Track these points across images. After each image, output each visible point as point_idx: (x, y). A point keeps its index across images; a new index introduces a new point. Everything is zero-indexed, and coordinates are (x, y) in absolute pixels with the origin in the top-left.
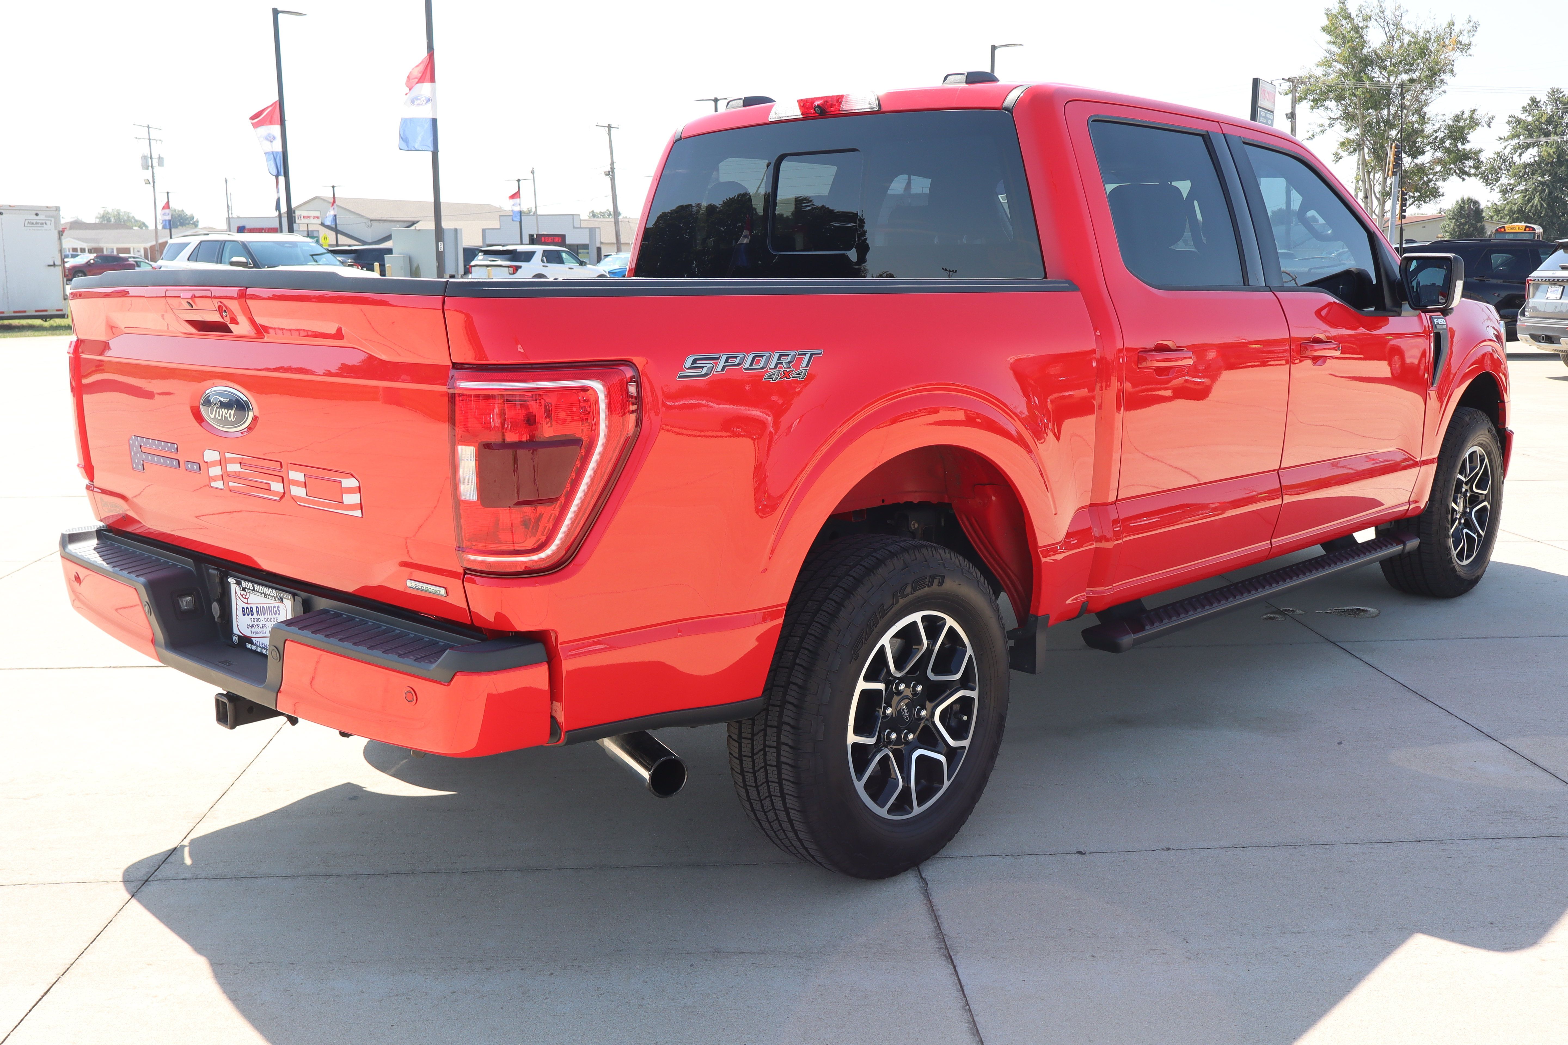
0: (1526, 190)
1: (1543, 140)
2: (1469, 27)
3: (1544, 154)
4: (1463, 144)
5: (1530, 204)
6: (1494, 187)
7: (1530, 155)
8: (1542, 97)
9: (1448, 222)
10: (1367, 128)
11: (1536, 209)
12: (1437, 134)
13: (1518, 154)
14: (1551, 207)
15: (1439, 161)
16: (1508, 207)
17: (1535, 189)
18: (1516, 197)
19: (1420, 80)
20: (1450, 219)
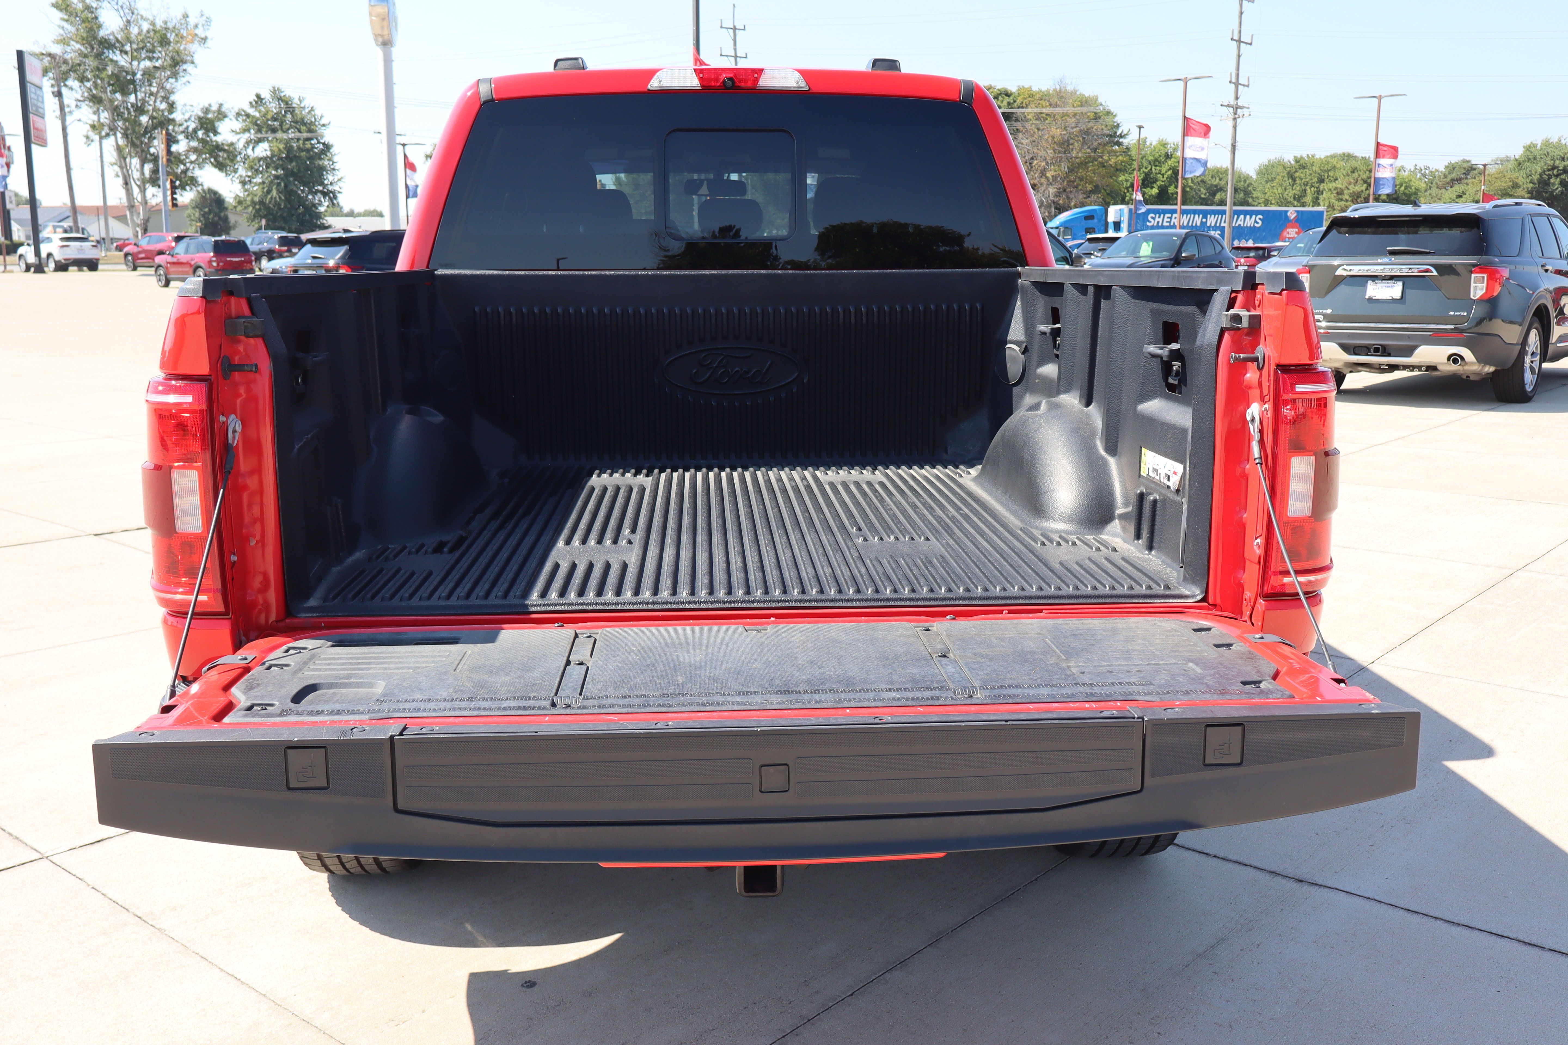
0: (263, 183)
1: (271, 136)
2: (202, 21)
3: (275, 149)
4: (215, 135)
5: (269, 196)
6: (234, 179)
7: (263, 150)
8: (266, 95)
9: (193, 211)
10: (116, 112)
11: (276, 201)
12: (188, 123)
13: (251, 147)
14: (288, 200)
15: (195, 150)
16: (249, 199)
17: (271, 182)
18: (255, 188)
19: (163, 68)
20: (193, 208)
